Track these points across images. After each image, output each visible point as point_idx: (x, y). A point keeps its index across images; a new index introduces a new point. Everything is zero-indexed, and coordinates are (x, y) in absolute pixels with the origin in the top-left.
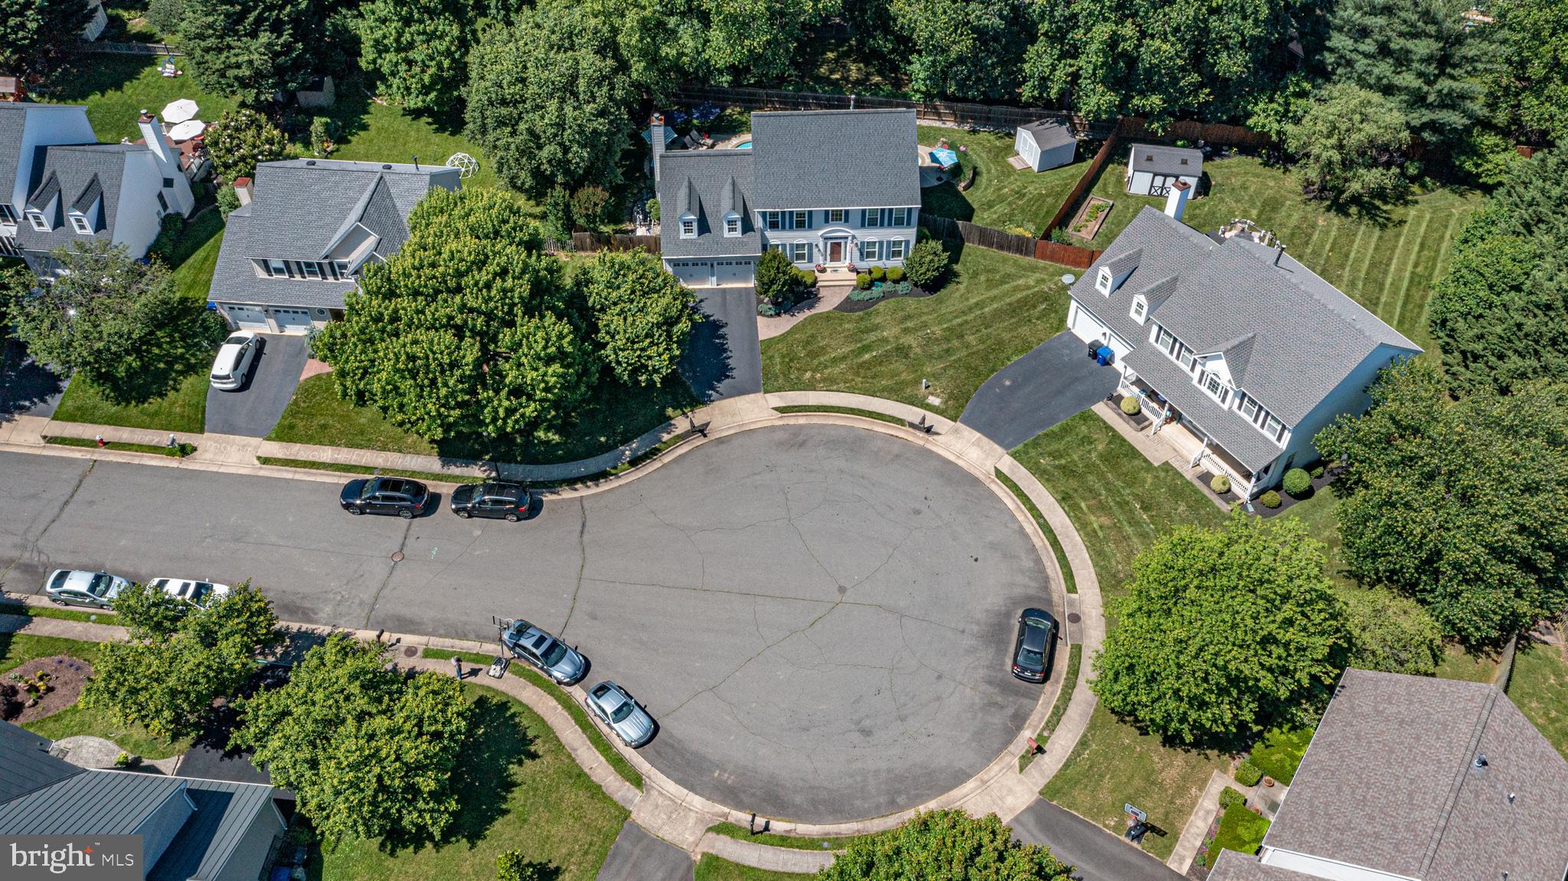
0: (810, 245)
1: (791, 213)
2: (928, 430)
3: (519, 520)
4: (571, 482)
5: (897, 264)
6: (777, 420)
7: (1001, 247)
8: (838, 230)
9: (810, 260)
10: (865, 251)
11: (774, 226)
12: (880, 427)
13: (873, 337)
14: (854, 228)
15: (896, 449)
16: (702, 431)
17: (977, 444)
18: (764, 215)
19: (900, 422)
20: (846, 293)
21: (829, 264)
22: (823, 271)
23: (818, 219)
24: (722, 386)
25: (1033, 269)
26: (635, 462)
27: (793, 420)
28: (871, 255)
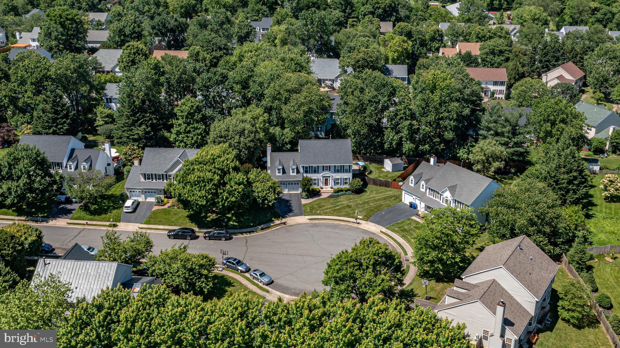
0: (318, 179)
1: (312, 167)
2: (358, 223)
3: (226, 240)
4: (242, 233)
5: (347, 186)
6: (308, 221)
7: (380, 186)
8: (327, 174)
9: (318, 185)
10: (336, 182)
11: (306, 172)
12: (342, 223)
13: (339, 203)
14: (332, 173)
15: (348, 227)
16: (285, 223)
17: (374, 226)
18: (303, 167)
19: (350, 222)
20: (330, 194)
21: (324, 187)
22: (322, 188)
23: (321, 169)
24: (290, 214)
25: (391, 191)
26: (262, 229)
27: (314, 222)
28: (338, 183)
